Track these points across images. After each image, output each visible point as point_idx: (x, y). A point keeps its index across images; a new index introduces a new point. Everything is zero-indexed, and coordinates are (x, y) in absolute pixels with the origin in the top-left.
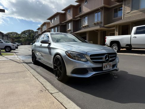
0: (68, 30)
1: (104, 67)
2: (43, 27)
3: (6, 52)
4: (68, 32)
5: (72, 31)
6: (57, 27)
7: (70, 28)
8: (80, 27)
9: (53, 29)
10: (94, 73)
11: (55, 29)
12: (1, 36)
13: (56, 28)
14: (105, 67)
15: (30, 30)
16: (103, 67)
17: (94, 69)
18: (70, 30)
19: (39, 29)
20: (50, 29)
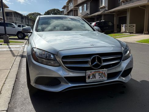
0: (101, 7)
1: (89, 77)
2: (70, 4)
3: (19, 39)
4: (101, 10)
5: (107, 9)
6: (87, 4)
7: (103, 5)
8: (119, 2)
9: (81, 7)
10: (70, 85)
11: (84, 7)
12: (20, 19)
13: (85, 5)
14: (91, 77)
15: (55, 9)
16: (87, 77)
17: (70, 79)
18: (104, 7)
19: (64, 8)
20: (77, 7)
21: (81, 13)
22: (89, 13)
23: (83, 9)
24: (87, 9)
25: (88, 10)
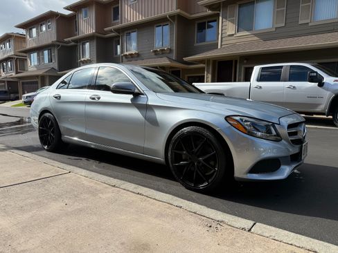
0: (82, 59)
6: (50, 50)
7: (87, 56)
9: (36, 54)
11: (43, 54)
13: (46, 52)
18: (89, 61)
20: (25, 54)
21: (36, 66)
22: (56, 68)
23: (40, 59)
24: (50, 60)
25: (53, 61)
